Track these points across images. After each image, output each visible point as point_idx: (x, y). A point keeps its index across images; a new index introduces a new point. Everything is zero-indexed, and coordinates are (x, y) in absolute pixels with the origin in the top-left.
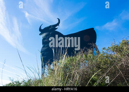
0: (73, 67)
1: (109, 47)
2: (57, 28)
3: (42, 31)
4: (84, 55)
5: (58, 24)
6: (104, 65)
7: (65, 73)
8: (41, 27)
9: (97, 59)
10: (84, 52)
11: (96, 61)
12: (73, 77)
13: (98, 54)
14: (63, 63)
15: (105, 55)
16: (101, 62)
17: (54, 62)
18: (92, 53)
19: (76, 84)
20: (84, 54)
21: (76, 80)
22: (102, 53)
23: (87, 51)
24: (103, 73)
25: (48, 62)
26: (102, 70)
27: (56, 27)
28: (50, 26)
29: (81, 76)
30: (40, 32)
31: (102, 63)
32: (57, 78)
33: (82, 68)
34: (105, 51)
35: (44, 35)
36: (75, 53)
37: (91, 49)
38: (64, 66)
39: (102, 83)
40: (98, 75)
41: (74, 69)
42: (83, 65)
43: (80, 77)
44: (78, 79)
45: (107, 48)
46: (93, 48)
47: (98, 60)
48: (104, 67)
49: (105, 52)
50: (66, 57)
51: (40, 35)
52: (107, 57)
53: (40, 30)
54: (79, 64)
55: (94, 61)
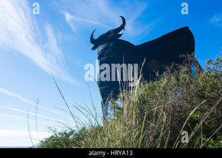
0: (155, 101)
1: (218, 59)
2: (121, 35)
3: (96, 43)
4: (173, 77)
5: (122, 27)
6: (212, 91)
7: (142, 111)
8: (92, 35)
9: (198, 83)
10: (172, 72)
11: (197, 86)
12: (157, 117)
13: (199, 73)
14: (136, 95)
15: (213, 74)
16: (205, 87)
17: (121, 95)
18: (187, 73)
19: (162, 129)
20: (174, 75)
21: (162, 123)
22: (206, 71)
23: (177, 70)
24: (211, 105)
25: (110, 96)
26: (208, 102)
27: (120, 33)
28: (109, 33)
29: (170, 114)
30: (93, 45)
31: (208, 89)
32: (128, 121)
33: (171, 100)
34: (211, 66)
35: (100, 48)
36: (157, 75)
37: (184, 65)
38: (139, 99)
39: (209, 123)
40: (202, 111)
41: (156, 103)
42: (172, 95)
43: (168, 116)
44: (164, 120)
45: (215, 60)
46: (188, 63)
47: (200, 84)
48: (212, 95)
49: (212, 68)
50: (142, 84)
51: (92, 49)
52: (216, 77)
53: (92, 41)
54: (165, 94)
55: (192, 86)
